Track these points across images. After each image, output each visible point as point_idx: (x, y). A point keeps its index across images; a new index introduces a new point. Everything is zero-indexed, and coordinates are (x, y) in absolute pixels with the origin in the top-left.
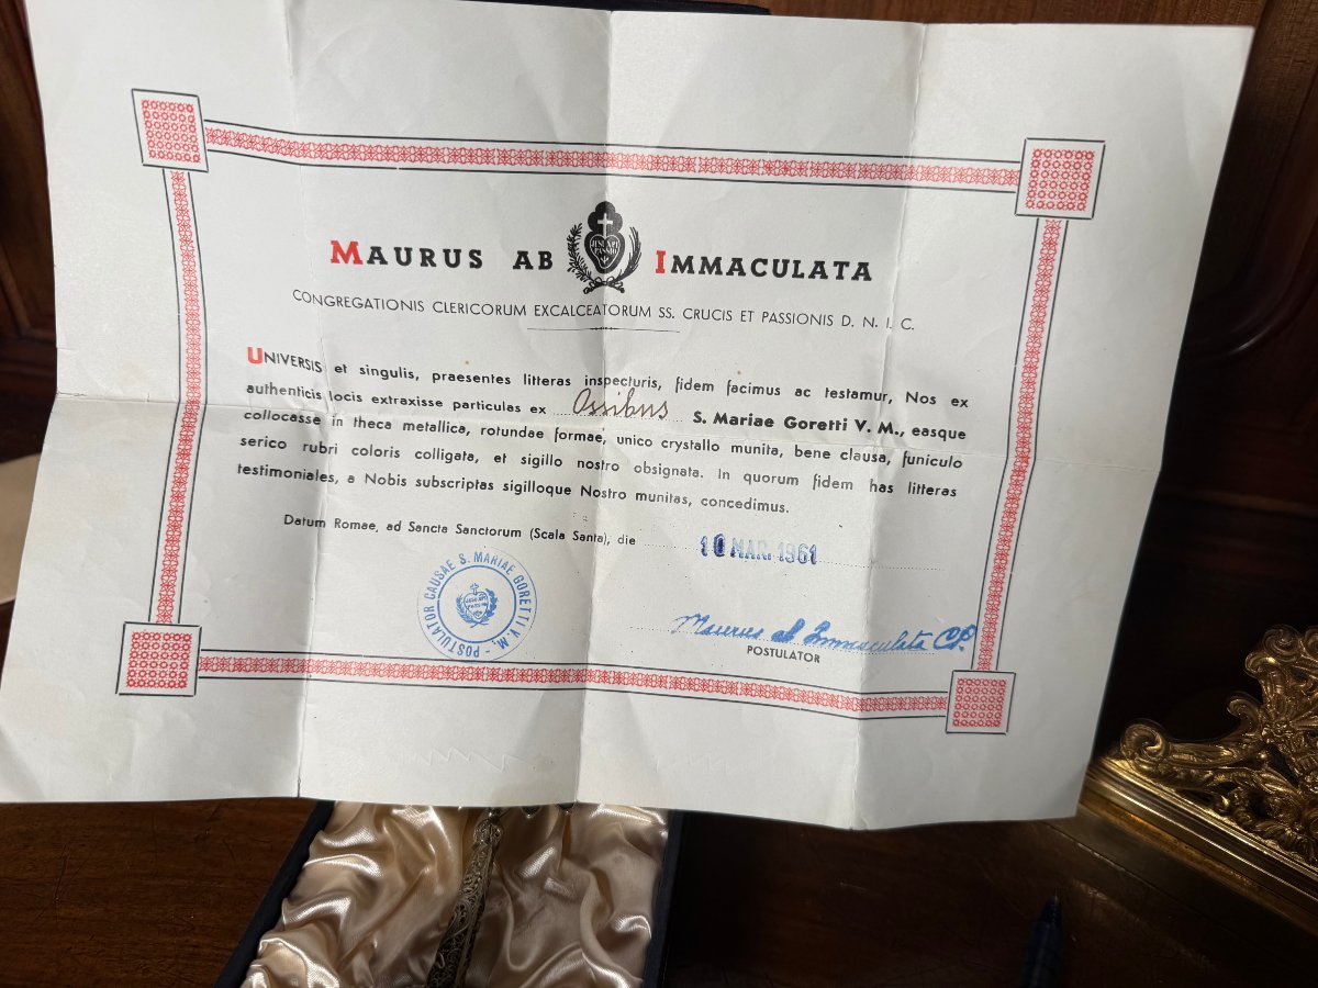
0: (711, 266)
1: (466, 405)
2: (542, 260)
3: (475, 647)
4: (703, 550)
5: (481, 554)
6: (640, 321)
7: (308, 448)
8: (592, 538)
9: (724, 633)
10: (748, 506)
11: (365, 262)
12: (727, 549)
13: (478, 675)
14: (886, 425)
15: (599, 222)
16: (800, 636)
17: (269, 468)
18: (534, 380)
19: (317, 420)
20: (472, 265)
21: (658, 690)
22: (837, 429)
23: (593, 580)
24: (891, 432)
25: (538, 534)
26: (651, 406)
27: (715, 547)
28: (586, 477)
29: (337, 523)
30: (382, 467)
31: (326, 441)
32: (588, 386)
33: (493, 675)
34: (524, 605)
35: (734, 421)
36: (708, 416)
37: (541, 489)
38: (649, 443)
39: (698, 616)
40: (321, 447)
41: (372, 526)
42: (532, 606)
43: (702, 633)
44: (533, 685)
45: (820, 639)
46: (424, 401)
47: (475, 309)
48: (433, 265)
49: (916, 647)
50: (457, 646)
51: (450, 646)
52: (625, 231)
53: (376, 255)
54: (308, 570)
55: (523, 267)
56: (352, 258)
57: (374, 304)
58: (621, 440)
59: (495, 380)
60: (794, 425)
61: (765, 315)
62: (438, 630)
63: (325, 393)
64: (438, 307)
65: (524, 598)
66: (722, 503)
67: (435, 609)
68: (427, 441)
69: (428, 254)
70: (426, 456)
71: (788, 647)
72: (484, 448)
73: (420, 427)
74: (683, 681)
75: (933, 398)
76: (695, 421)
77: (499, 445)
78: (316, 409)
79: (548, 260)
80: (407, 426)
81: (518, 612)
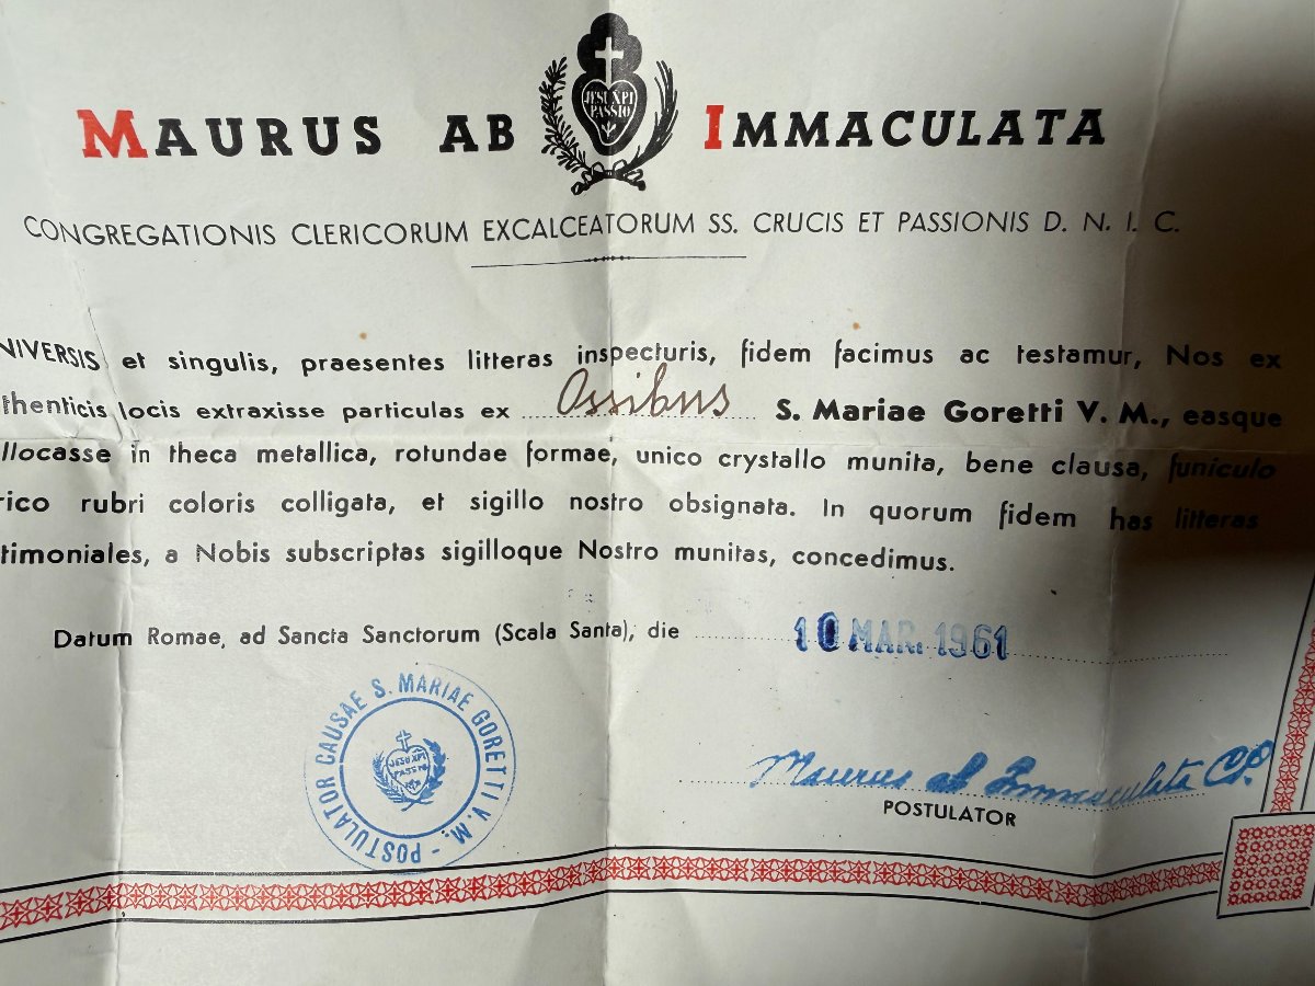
0: (809, 130)
1: (366, 412)
2: (495, 132)
3: (412, 845)
4: (799, 642)
5: (410, 677)
6: (676, 241)
7: (90, 506)
8: (602, 631)
9: (843, 781)
10: (878, 561)
11: (151, 152)
12: (843, 638)
13: (422, 894)
14: (1134, 408)
15: (598, 54)
16: (978, 782)
17: (18, 550)
18: (488, 360)
19: (104, 455)
20: (361, 148)
21: (731, 885)
22: (1045, 419)
23: (609, 702)
24: (1145, 421)
25: (508, 633)
26: (699, 394)
27: (820, 635)
28: (585, 525)
29: (153, 636)
30: (226, 530)
31: (124, 491)
32: (584, 365)
33: (449, 891)
34: (493, 763)
35: (852, 413)
36: (803, 406)
37: (509, 553)
38: (696, 459)
39: (796, 754)
40: (115, 502)
41: (215, 638)
42: (507, 762)
43: (803, 783)
44: (520, 900)
45: (1015, 786)
46: (289, 410)
47: (373, 234)
48: (287, 151)
49: (1178, 786)
50: (381, 845)
51: (367, 847)
52: (647, 71)
53: (172, 137)
54: (107, 726)
55: (459, 146)
56: (125, 145)
57: (180, 237)
58: (644, 457)
59: (415, 364)
60: (963, 416)
61: (904, 217)
62: (345, 820)
63: (111, 407)
64: (303, 234)
65: (494, 749)
66: (831, 558)
67: (337, 781)
68: (301, 479)
69: (273, 130)
70: (302, 506)
71: (957, 801)
72: (403, 484)
73: (287, 454)
74: (774, 866)
75: (1217, 355)
76: (779, 416)
77: (429, 477)
78: (101, 435)
79: (506, 131)
80: (264, 455)
81: (485, 776)
